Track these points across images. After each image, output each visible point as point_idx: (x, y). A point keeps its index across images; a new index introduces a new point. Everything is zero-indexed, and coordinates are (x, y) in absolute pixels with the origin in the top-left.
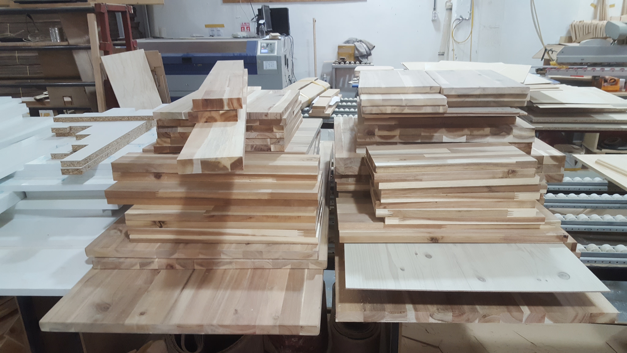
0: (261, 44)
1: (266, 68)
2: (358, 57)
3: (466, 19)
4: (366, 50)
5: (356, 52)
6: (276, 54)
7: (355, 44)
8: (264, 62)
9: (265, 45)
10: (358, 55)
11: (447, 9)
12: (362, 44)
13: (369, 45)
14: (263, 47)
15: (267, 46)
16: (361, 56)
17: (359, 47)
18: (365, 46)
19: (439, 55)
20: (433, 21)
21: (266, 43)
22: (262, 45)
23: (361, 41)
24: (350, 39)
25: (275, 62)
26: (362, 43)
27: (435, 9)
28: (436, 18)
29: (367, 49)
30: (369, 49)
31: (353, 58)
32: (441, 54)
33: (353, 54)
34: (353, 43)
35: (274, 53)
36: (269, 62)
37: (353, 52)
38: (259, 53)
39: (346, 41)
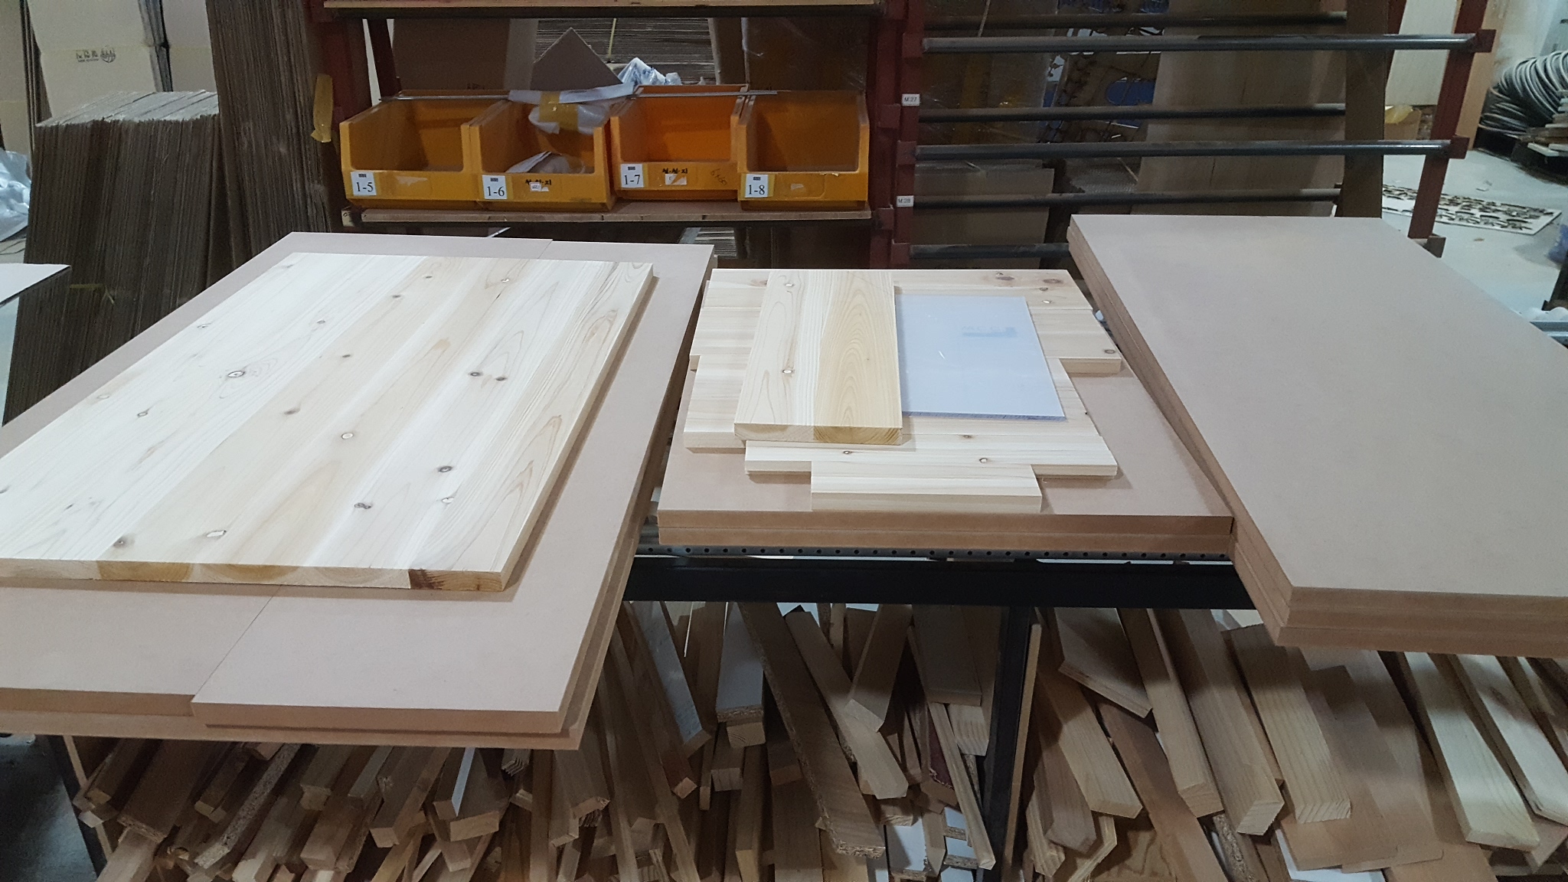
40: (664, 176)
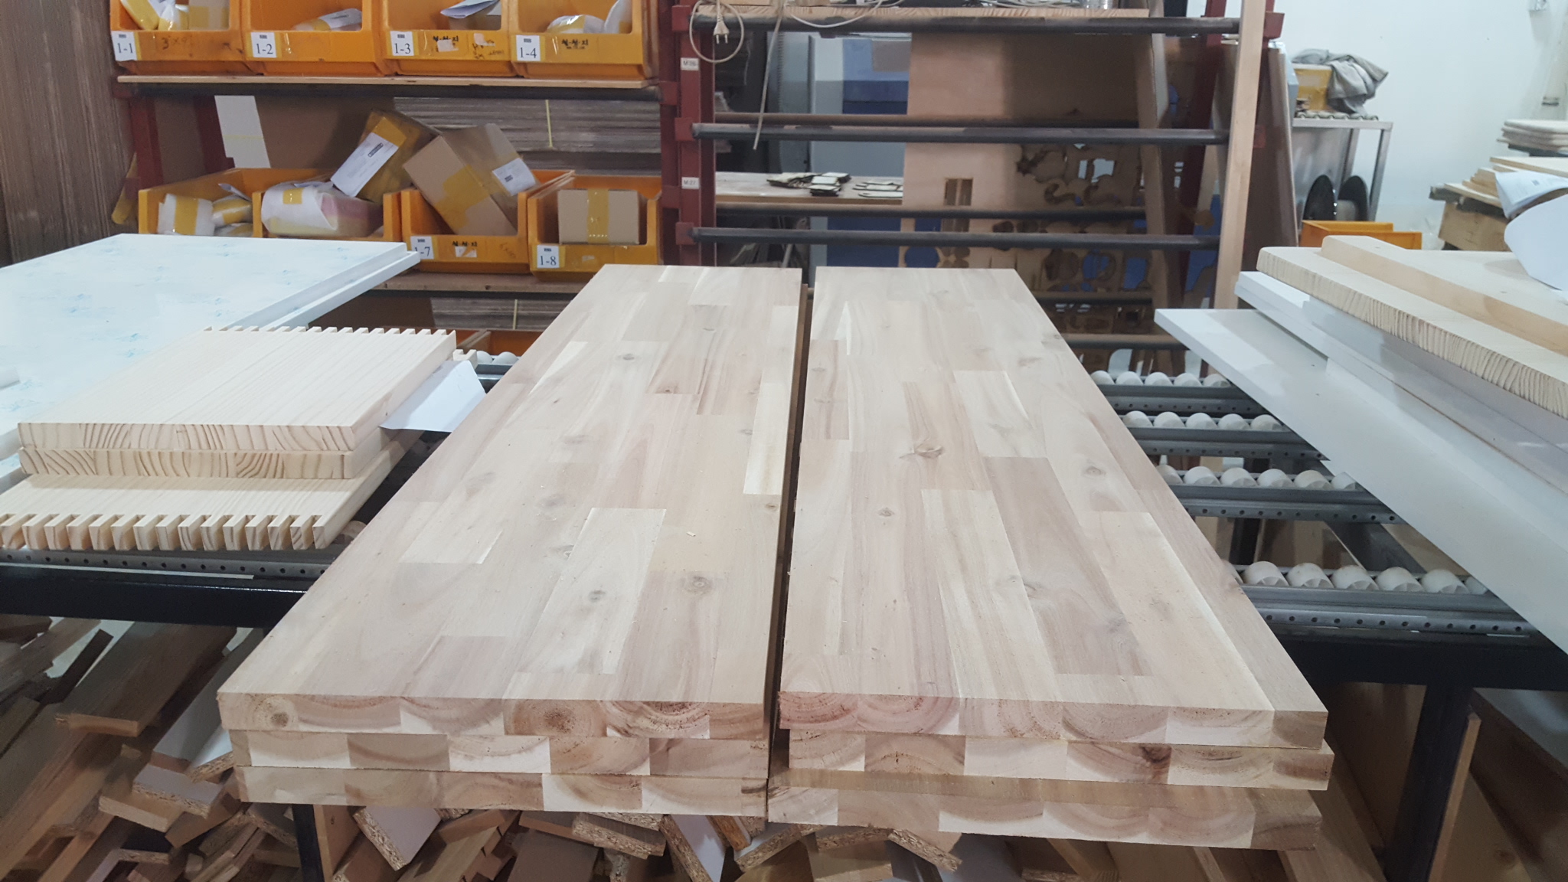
2: (1340, 101)
4: (1365, 82)
5: (1338, 87)
7: (1333, 67)
10: (1341, 96)
12: (1353, 66)
13: (1372, 71)
16: (1348, 98)
17: (1346, 74)
18: (1363, 72)
19: (1544, 104)
20: (1533, 13)
23: (1349, 58)
24: (1308, 53)
26: (1351, 62)
29: (1369, 81)
30: (1374, 80)
31: (1321, 103)
32: (1549, 102)
33: (1322, 93)
34: (1322, 64)
37: (1325, 87)
39: (1297, 58)
40: (454, 250)
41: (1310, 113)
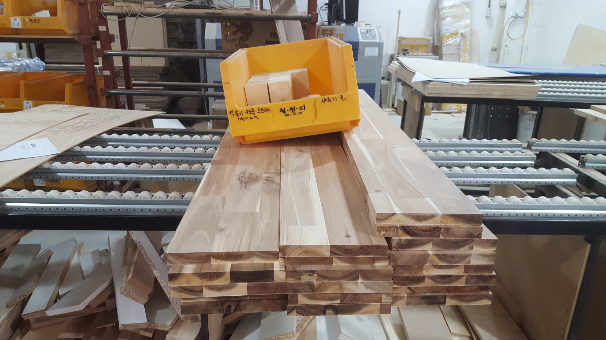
0: (360, 30)
1: (368, 54)
3: (520, 17)
6: (378, 40)
8: (366, 48)
9: (365, 31)
11: (501, 7)
14: (363, 33)
15: (367, 32)
19: (492, 50)
20: (487, 17)
21: (365, 30)
22: (362, 31)
25: (377, 49)
27: (489, 6)
28: (491, 15)
32: (493, 49)
33: (415, 47)
35: (376, 39)
36: (371, 48)
38: (361, 40)
41: (410, 54)
